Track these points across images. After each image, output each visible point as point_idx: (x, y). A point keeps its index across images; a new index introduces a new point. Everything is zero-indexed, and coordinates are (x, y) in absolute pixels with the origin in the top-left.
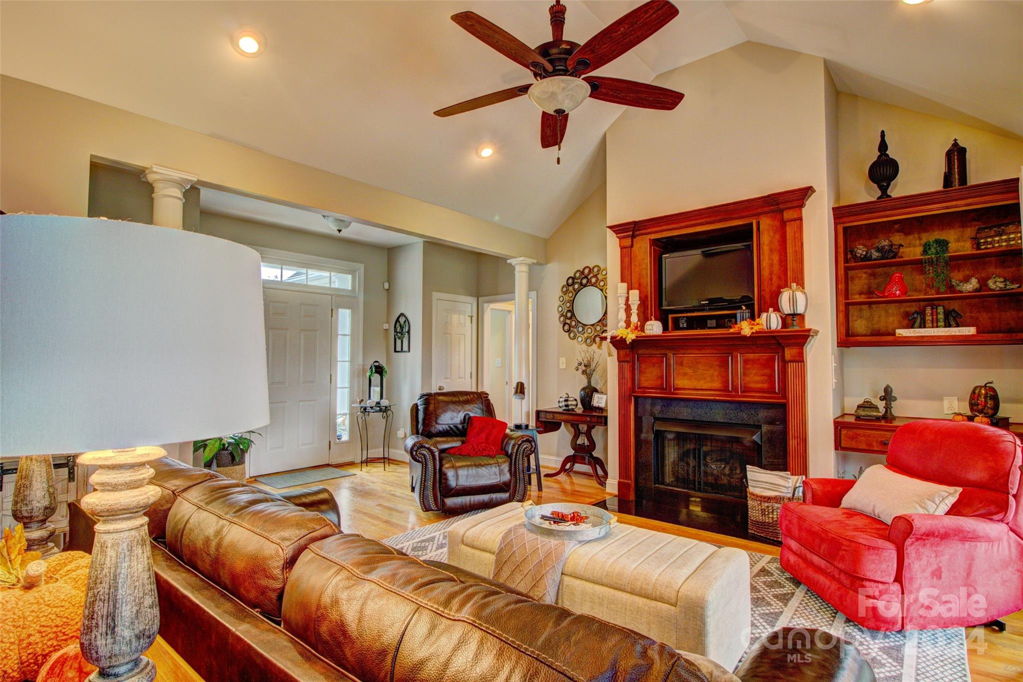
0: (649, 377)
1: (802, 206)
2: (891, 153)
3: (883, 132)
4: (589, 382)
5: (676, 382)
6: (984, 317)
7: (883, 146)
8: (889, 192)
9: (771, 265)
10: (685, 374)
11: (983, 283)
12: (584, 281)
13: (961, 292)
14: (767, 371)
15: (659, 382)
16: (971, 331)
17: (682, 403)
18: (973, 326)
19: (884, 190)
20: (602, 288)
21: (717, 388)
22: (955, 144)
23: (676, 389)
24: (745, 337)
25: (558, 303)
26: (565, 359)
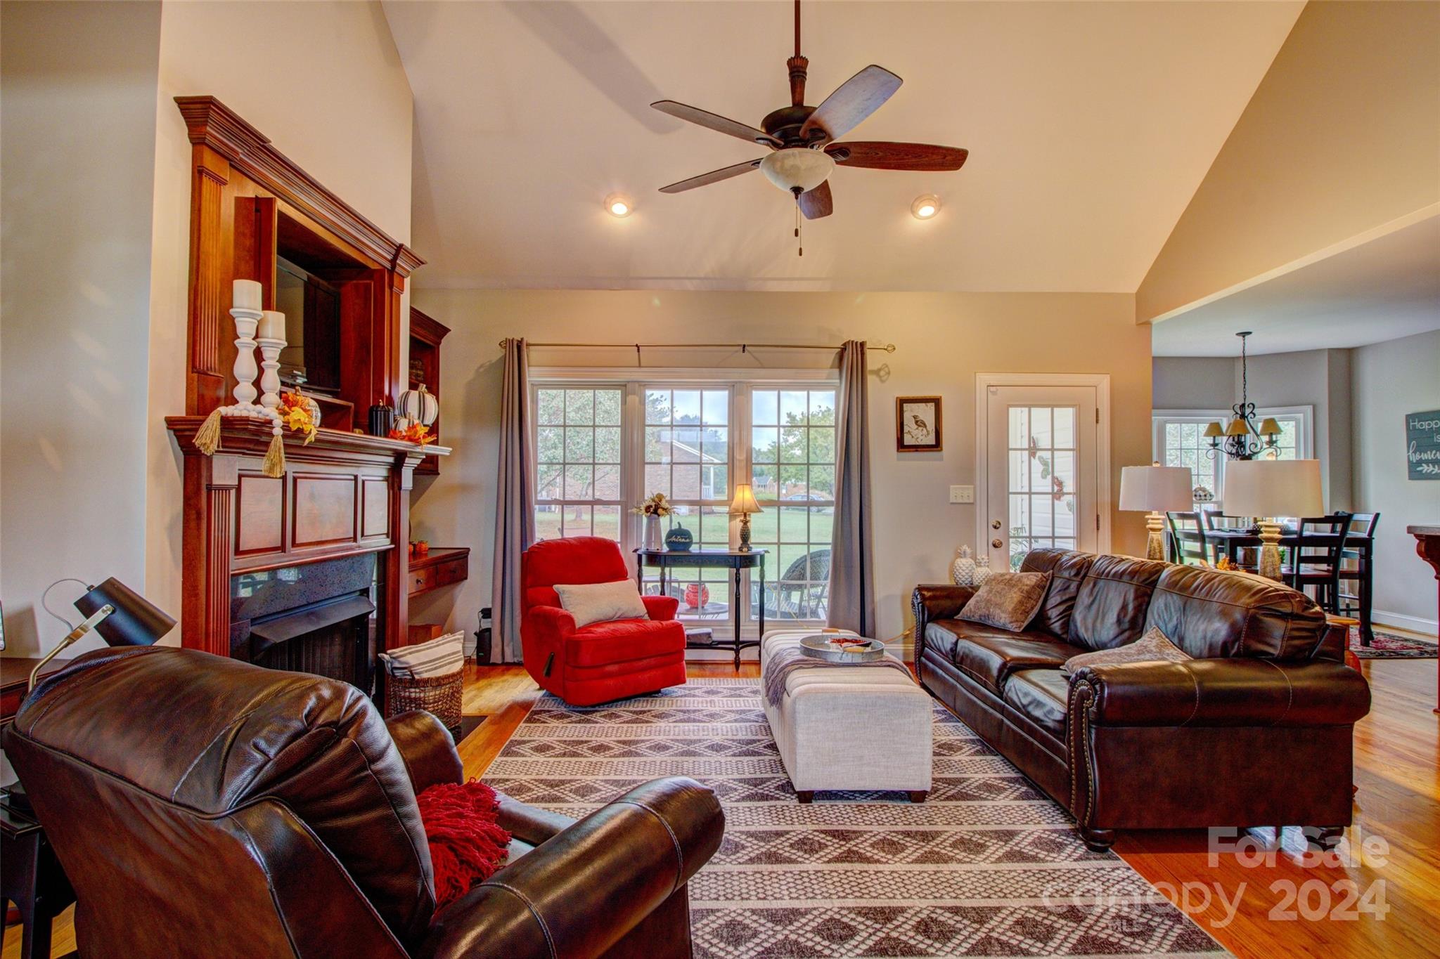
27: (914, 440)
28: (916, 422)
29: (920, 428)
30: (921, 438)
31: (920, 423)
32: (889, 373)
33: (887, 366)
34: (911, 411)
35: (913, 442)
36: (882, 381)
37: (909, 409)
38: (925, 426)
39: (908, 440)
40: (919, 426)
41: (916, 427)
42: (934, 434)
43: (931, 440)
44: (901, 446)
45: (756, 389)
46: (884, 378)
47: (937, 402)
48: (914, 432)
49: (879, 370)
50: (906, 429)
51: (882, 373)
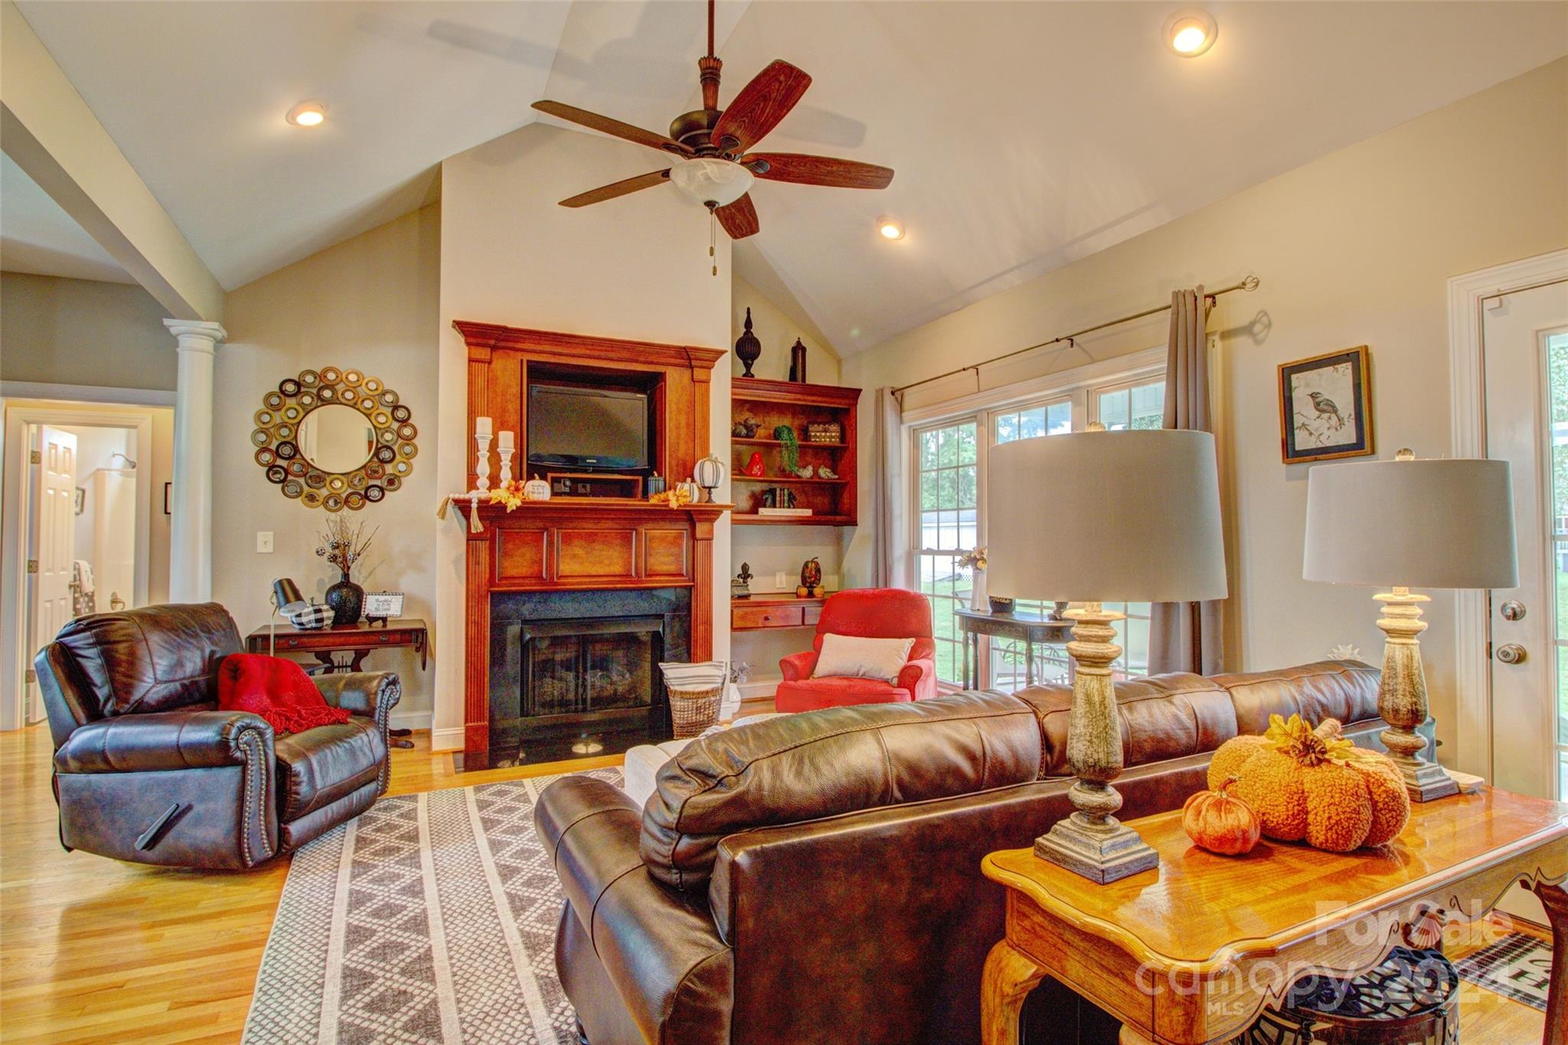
0: (519, 564)
1: (710, 368)
2: (756, 331)
3: (749, 309)
4: (346, 576)
5: (561, 567)
6: (819, 500)
7: (748, 324)
8: (752, 371)
9: (678, 428)
10: (574, 556)
11: (816, 473)
12: (327, 394)
13: (799, 477)
14: (675, 550)
15: (536, 568)
16: (808, 512)
17: (568, 597)
18: (809, 508)
19: (748, 366)
20: (368, 412)
21: (617, 573)
22: (799, 343)
23: (560, 577)
24: (672, 510)
25: (254, 427)
26: (271, 533)
27: (1313, 438)
28: (1317, 405)
29: (1325, 416)
30: (1327, 433)
31: (1324, 406)
32: (1269, 325)
33: (1266, 314)
34: (1307, 385)
35: (1312, 444)
36: (1258, 342)
37: (1303, 382)
38: (1335, 411)
39: (1302, 442)
40: (1323, 411)
41: (1318, 413)
42: (1353, 422)
43: (1348, 436)
44: (1291, 453)
45: (1104, 392)
46: (1261, 336)
47: (1357, 360)
48: (1314, 425)
49: (1253, 324)
50: (1298, 421)
51: (1257, 328)
